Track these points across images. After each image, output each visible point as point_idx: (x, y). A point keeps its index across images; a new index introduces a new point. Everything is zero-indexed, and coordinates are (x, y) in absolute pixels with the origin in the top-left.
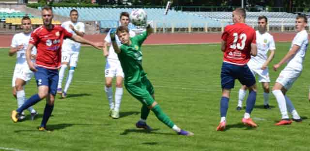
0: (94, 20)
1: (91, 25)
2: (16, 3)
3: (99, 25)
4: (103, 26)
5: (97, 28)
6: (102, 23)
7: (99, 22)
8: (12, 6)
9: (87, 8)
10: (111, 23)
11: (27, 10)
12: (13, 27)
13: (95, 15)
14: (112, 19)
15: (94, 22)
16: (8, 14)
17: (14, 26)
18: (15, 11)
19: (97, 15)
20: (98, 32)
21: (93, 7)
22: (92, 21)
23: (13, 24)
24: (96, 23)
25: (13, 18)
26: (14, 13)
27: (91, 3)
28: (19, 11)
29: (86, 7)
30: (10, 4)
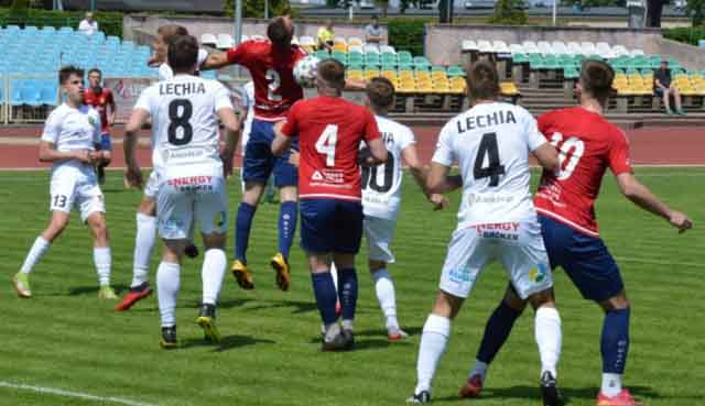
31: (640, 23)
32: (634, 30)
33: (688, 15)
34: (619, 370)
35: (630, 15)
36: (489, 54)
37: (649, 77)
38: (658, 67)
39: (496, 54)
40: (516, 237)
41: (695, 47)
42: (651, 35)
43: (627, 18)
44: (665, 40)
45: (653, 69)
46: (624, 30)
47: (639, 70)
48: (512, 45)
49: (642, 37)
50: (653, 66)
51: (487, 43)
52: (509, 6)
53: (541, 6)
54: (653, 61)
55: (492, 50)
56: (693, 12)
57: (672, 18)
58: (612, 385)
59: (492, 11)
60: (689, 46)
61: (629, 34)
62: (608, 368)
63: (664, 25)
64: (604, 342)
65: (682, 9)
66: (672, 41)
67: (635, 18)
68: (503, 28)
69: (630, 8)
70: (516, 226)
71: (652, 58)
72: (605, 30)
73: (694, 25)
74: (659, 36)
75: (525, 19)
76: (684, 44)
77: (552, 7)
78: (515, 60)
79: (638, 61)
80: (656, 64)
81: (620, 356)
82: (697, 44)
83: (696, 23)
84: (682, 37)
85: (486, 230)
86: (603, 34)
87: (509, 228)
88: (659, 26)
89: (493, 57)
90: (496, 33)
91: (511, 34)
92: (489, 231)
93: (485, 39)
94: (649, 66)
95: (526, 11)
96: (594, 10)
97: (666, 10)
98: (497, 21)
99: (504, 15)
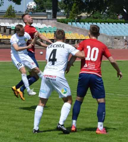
0: (123, 35)
1: (119, 40)
2: (45, 18)
7: (127, 37)
8: (43, 21)
9: (115, 24)
11: (58, 25)
13: (123, 31)
15: (123, 37)
16: (40, 28)
18: (46, 26)
19: (125, 30)
20: (127, 47)
21: (121, 22)
22: (121, 36)
24: (125, 38)
25: (44, 33)
26: (45, 28)
27: (118, 19)
28: (50, 26)
29: (115, 22)
30: (42, 19)
31: (50, 17)
32: (48, 19)
33: (65, 15)
34: (103, 121)
35: (47, 15)
36: (4, 27)
37: (53, 34)
38: (56, 30)
39: (6, 27)
40: (55, 80)
41: (66, 25)
42: (53, 21)
43: (46, 16)
44: (58, 22)
45: (54, 31)
46: (45, 19)
47: (50, 31)
48: (11, 24)
49: (51, 21)
50: (54, 30)
51: (4, 23)
52: (10, 12)
53: (20, 12)
54: (54, 29)
55: (5, 25)
56: (66, 14)
57: (60, 16)
58: (101, 126)
59: (5, 14)
60: (65, 24)
61: (47, 21)
62: (100, 121)
63: (57, 18)
64: (98, 112)
65: (63, 13)
66: (60, 23)
67: (49, 16)
68: (8, 19)
69: (47, 12)
70: (55, 77)
71: (54, 28)
72: (40, 19)
73: (66, 18)
74: (56, 21)
75: (15, 16)
76: (63, 24)
77: (23, 12)
78: (12, 29)
79: (49, 29)
80: (55, 29)
81: (103, 117)
82: (67, 24)
83: (67, 17)
84: (63, 21)
85: (47, 77)
86: (39, 20)
87: (53, 77)
88: (56, 18)
89: (5, 28)
90: (6, 20)
91: (11, 21)
92: (48, 77)
93: (2, 22)
94: (53, 30)
95: (15, 14)
96: (36, 13)
97: (58, 13)
98: (7, 17)
99: (9, 15)
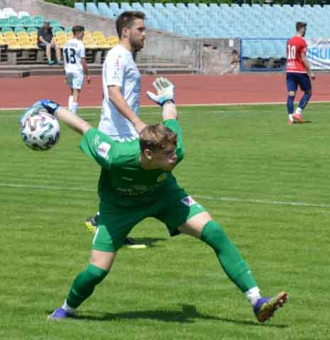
0: (225, 36)
1: (216, 51)
3: (238, 49)
4: (247, 52)
5: (232, 58)
6: (244, 43)
7: (239, 41)
10: (269, 44)
12: (12, 57)
13: (226, 25)
14: (271, 35)
15: (226, 41)
17: (15, 54)
18: (15, 14)
19: (230, 23)
20: (236, 68)
22: (221, 40)
23: (10, 47)
24: (231, 44)
25: (11, 32)
44: (48, 3)
45: (37, 28)
47: (26, 28)
50: (37, 25)
54: (37, 21)
66: (52, 4)
71: (36, 18)
76: (61, 6)
79: (24, 21)
80: (39, 23)
82: (73, 6)
94: (33, 25)
